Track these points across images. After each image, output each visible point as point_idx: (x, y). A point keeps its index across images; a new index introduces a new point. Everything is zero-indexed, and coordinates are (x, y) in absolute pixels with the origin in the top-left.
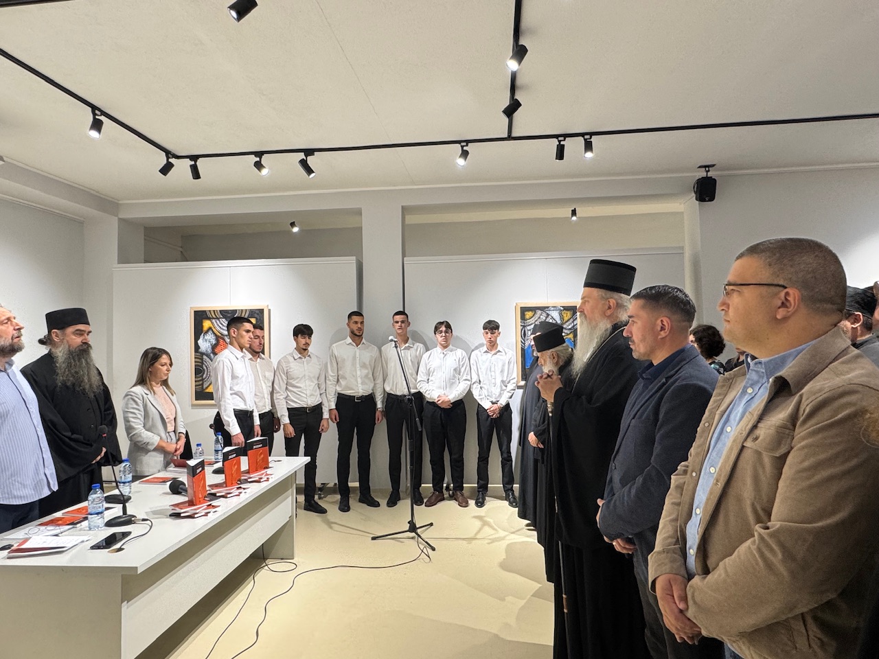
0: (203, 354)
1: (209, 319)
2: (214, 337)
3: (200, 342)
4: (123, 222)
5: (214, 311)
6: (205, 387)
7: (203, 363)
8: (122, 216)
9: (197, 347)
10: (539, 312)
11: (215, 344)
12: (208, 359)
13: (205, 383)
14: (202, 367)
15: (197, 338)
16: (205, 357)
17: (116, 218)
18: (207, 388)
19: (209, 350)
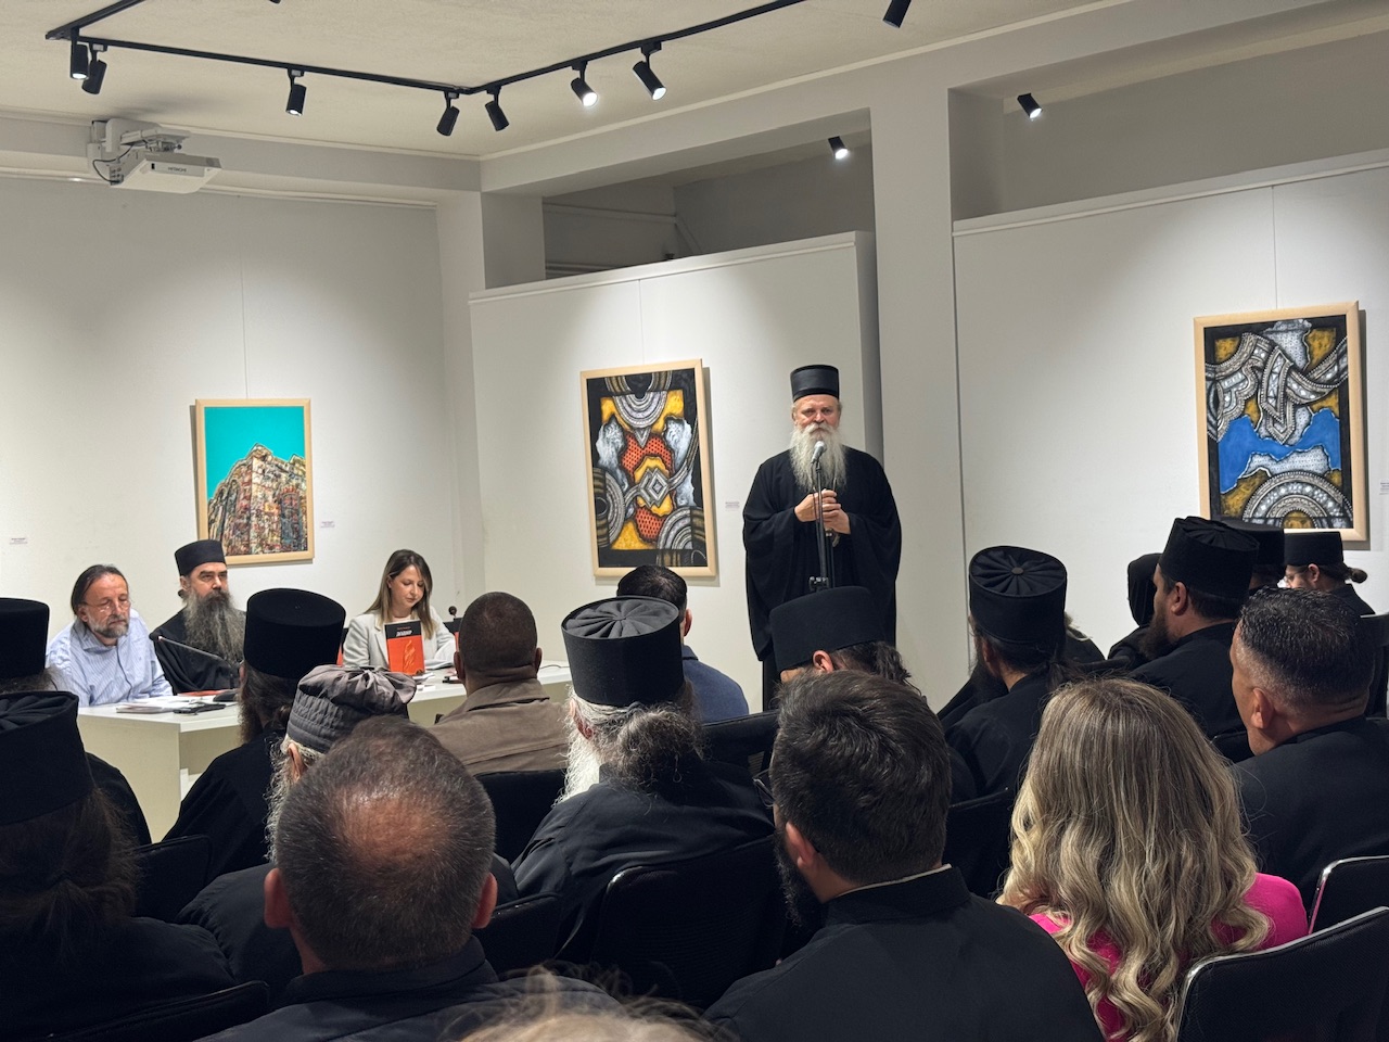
0: (605, 470)
1: (610, 395)
2: (619, 434)
3: (600, 444)
4: (491, 199)
5: (617, 377)
6: (611, 540)
7: (606, 489)
8: (487, 188)
9: (595, 456)
10: (1250, 339)
11: (622, 449)
12: (613, 481)
13: (612, 531)
14: (605, 498)
15: (594, 438)
16: (608, 476)
17: (479, 193)
18: (615, 541)
19: (614, 461)
